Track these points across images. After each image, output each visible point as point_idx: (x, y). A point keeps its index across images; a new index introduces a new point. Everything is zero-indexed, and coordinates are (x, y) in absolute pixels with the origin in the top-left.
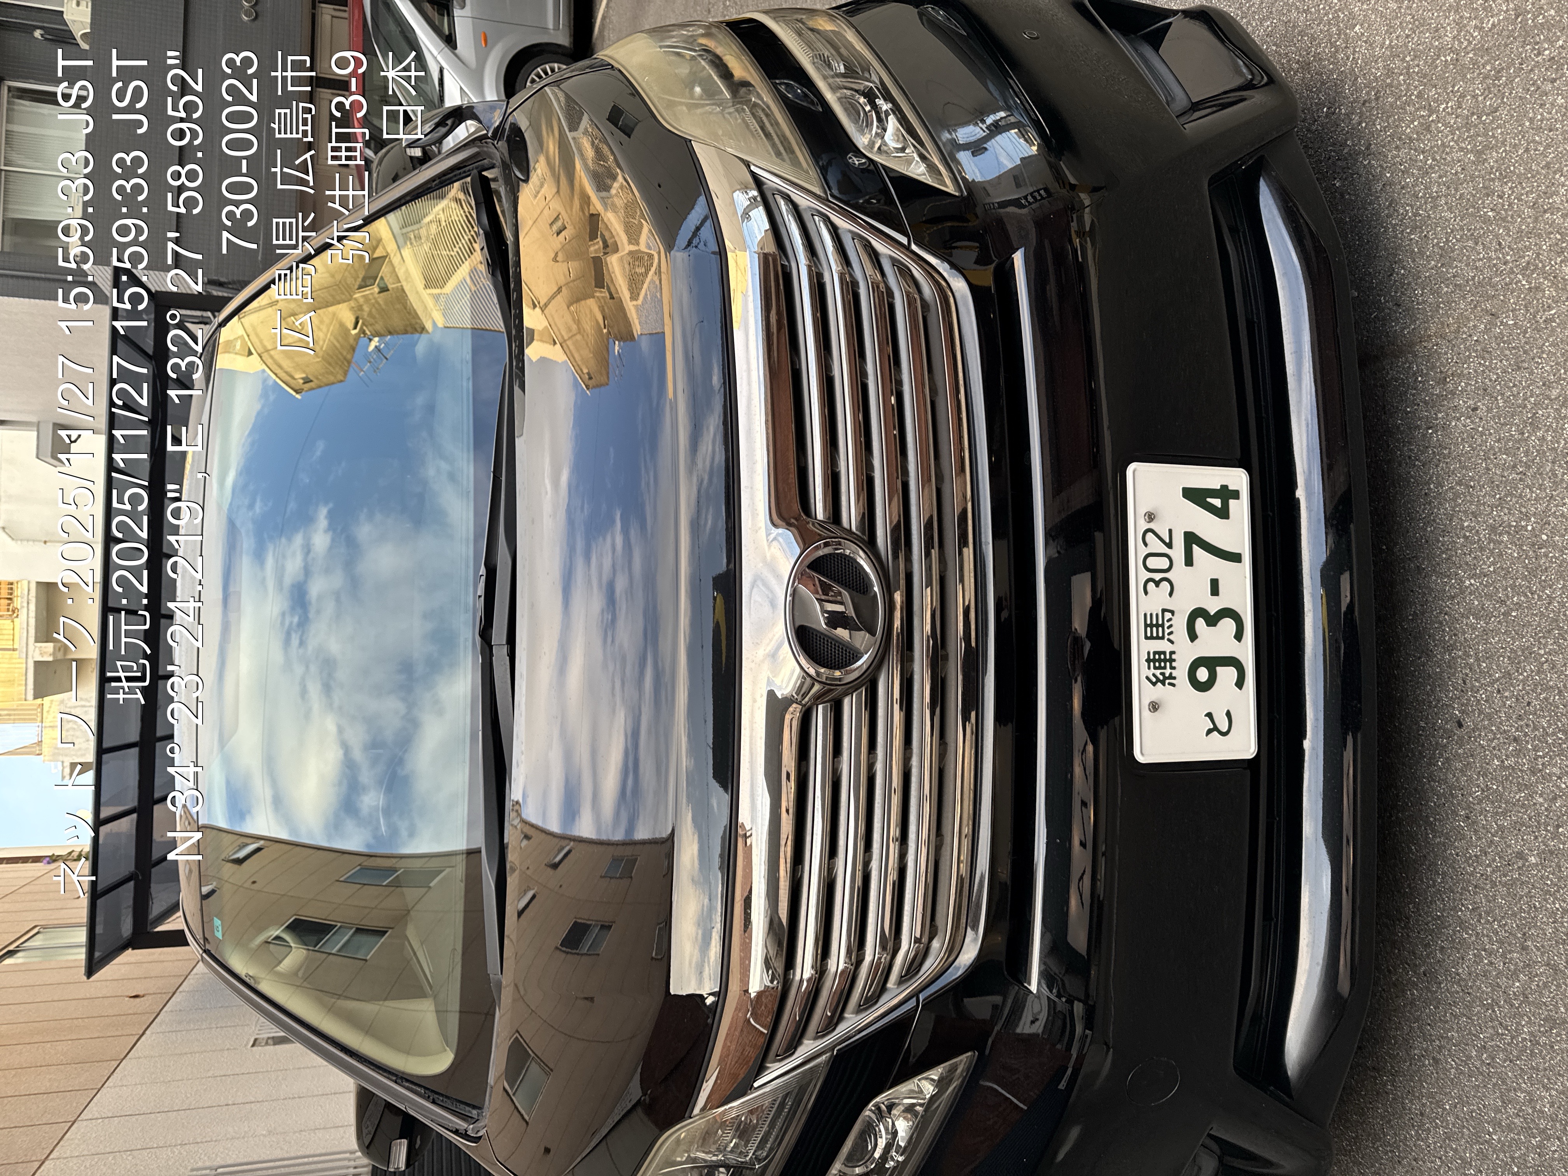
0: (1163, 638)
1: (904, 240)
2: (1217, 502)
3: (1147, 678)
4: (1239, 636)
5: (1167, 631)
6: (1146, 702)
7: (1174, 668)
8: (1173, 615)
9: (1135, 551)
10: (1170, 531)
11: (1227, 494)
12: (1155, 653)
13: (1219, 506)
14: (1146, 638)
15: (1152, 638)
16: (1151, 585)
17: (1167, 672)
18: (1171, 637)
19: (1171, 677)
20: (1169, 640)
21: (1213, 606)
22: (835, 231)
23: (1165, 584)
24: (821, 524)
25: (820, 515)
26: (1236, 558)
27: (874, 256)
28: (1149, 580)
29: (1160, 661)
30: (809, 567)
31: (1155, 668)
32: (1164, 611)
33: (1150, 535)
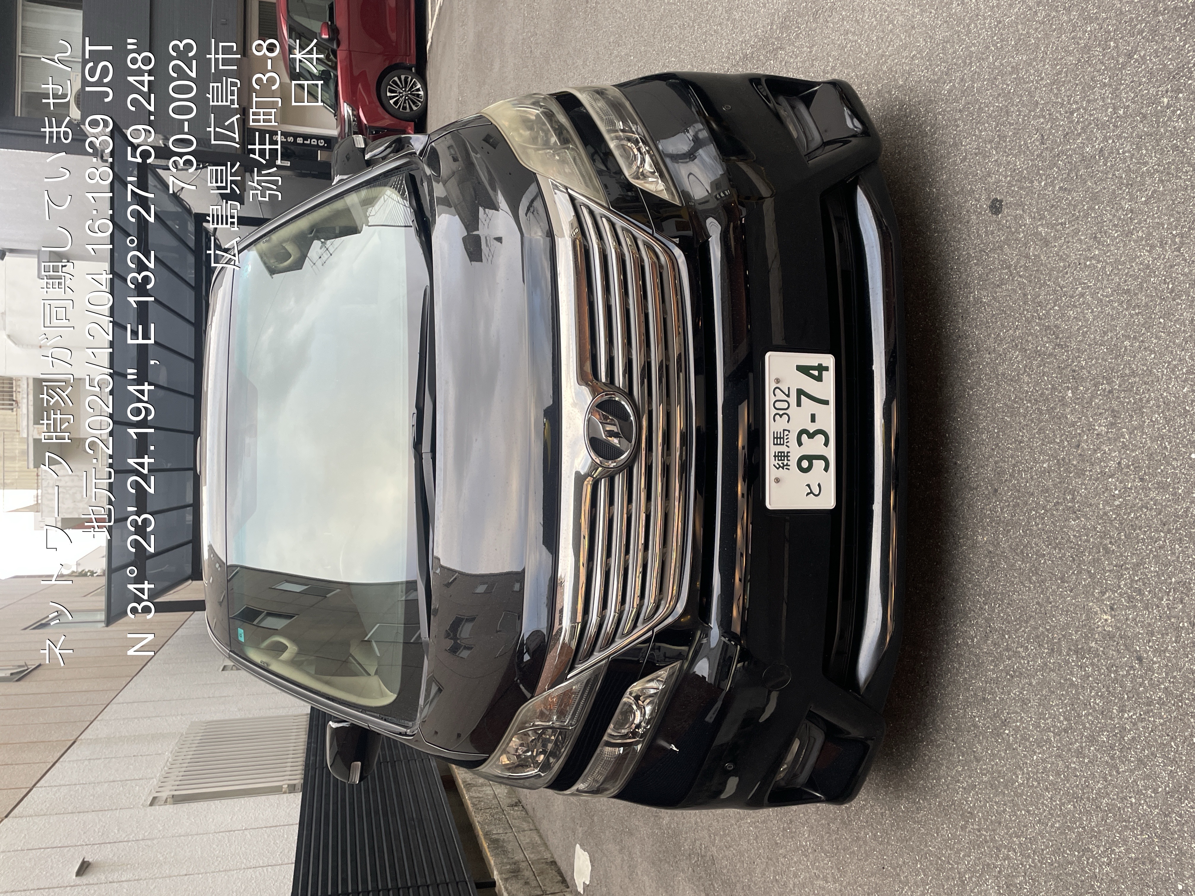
0: (783, 444)
1: (650, 231)
2: (816, 373)
3: (774, 465)
4: (826, 444)
5: (786, 441)
6: (773, 478)
8: (789, 432)
9: (769, 399)
10: (789, 388)
11: (821, 368)
12: (779, 452)
13: (817, 375)
14: (774, 444)
15: (777, 444)
16: (778, 416)
17: (785, 463)
18: (788, 444)
19: (787, 465)
20: (787, 446)
21: (812, 428)
22: (613, 225)
23: (786, 416)
24: (604, 383)
25: (604, 380)
26: (826, 403)
27: (635, 239)
28: (777, 414)
29: (781, 456)
30: (597, 407)
31: (779, 460)
32: (784, 430)
33: (777, 391)
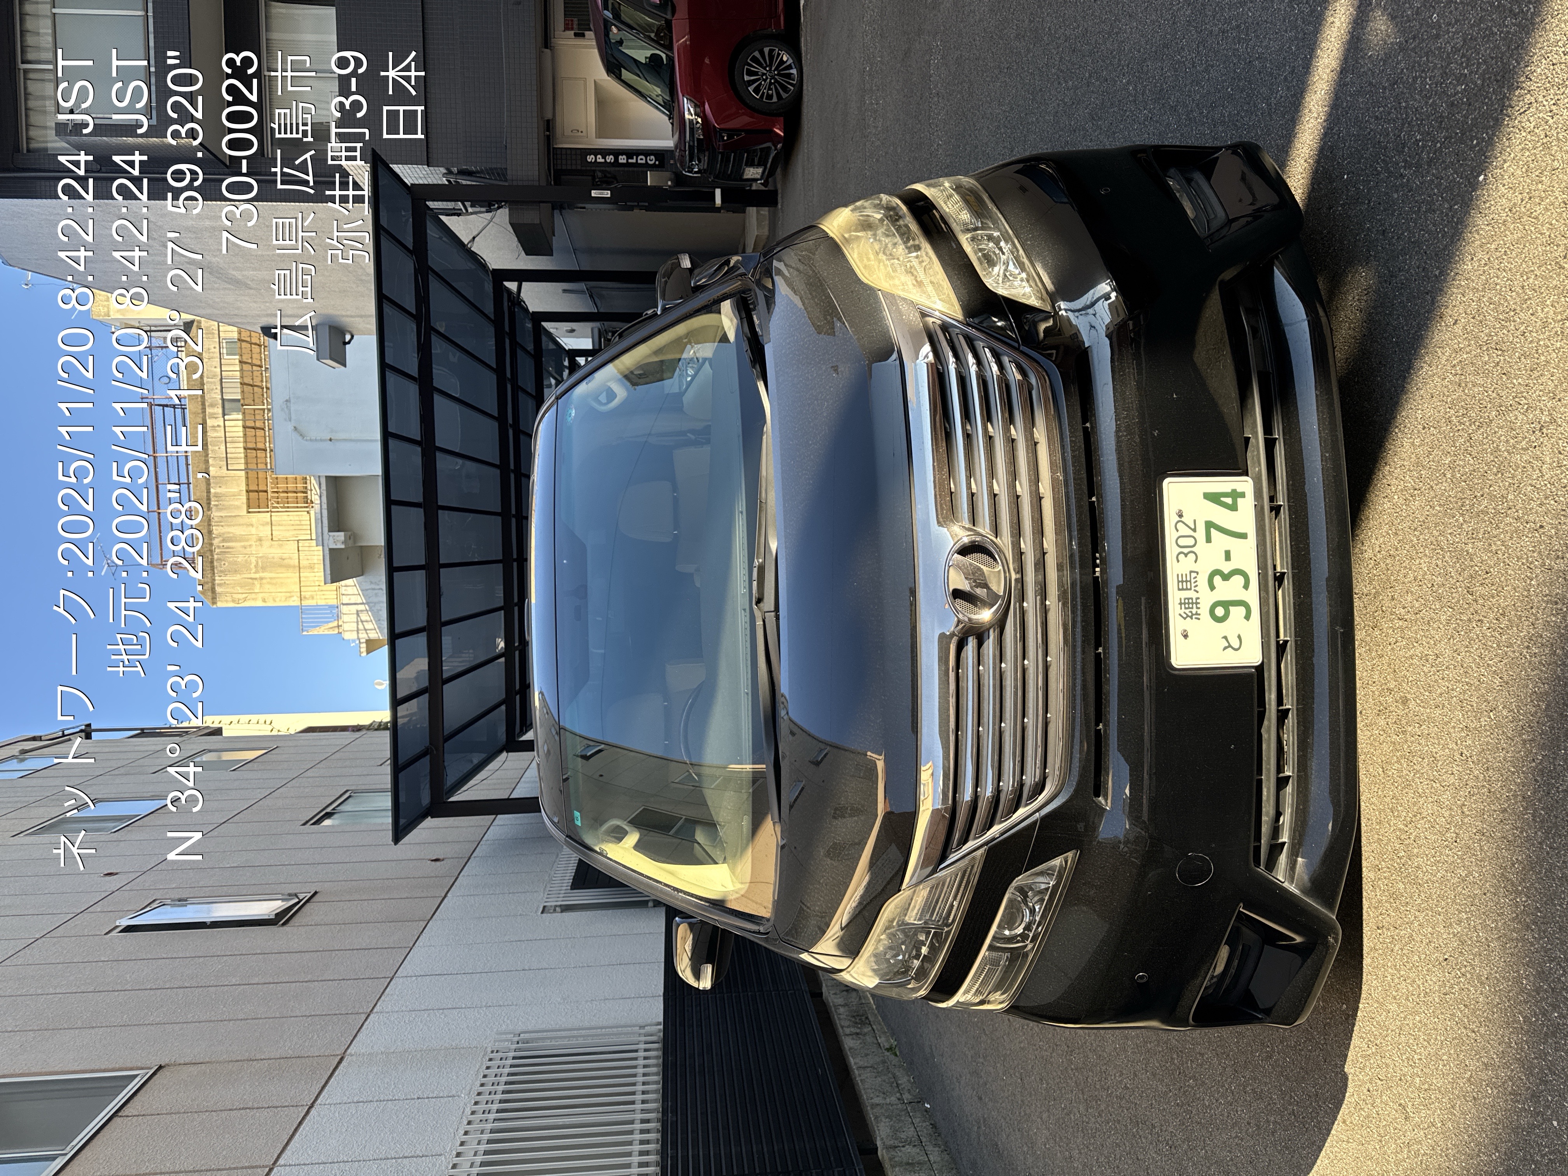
0: (1190, 589)
1: (1016, 345)
2: (1229, 501)
3: (1180, 615)
4: (1246, 586)
5: (1193, 585)
6: (1179, 631)
7: (1198, 608)
8: (1197, 573)
9: (1170, 535)
10: (1195, 521)
11: (1236, 495)
12: (1185, 599)
13: (1230, 503)
14: (1179, 589)
15: (1183, 589)
16: (1181, 557)
17: (1194, 611)
18: (1196, 589)
19: (1197, 614)
20: (1195, 590)
21: (1226, 568)
22: (970, 341)
23: (1191, 555)
26: (1243, 536)
27: (998, 355)
28: (1181, 553)
29: (1189, 603)
30: (960, 553)
32: (1191, 572)
33: (1180, 524)
